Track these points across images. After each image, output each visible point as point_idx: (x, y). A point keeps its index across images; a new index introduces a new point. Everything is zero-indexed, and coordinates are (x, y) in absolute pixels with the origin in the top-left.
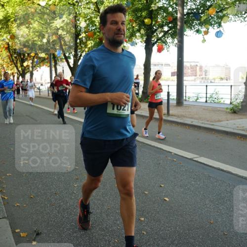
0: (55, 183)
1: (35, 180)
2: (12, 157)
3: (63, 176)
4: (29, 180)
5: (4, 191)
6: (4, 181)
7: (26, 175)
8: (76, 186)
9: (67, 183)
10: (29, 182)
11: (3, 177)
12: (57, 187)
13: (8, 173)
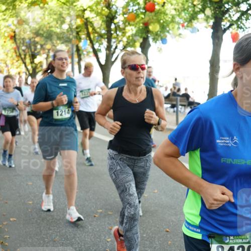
0: (78, 236)
1: (50, 229)
2: (18, 195)
3: (91, 225)
4: (42, 228)
5: (7, 244)
6: (6, 230)
7: (36, 221)
8: (109, 240)
9: (97, 236)
10: (41, 232)
11: (5, 223)
12: (81, 242)
13: (12, 217)
